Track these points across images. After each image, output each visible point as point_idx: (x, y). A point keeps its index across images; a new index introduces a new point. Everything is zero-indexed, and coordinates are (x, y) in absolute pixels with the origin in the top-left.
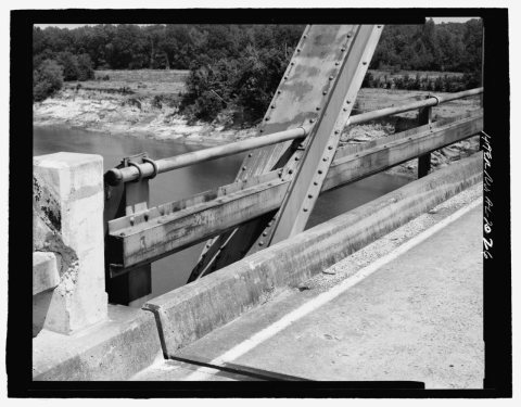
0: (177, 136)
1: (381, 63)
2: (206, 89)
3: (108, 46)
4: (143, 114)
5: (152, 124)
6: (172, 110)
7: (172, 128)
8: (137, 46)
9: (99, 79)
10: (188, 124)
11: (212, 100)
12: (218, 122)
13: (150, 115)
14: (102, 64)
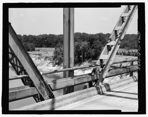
0: (49, 70)
1: (125, 47)
2: (59, 55)
3: (46, 41)
4: (41, 62)
5: (43, 66)
6: (49, 61)
7: (48, 67)
8: (54, 41)
9: (37, 50)
10: (53, 66)
11: (60, 58)
12: (62, 66)
13: (43, 63)
14: (43, 46)
